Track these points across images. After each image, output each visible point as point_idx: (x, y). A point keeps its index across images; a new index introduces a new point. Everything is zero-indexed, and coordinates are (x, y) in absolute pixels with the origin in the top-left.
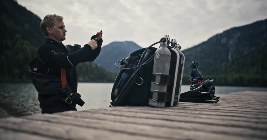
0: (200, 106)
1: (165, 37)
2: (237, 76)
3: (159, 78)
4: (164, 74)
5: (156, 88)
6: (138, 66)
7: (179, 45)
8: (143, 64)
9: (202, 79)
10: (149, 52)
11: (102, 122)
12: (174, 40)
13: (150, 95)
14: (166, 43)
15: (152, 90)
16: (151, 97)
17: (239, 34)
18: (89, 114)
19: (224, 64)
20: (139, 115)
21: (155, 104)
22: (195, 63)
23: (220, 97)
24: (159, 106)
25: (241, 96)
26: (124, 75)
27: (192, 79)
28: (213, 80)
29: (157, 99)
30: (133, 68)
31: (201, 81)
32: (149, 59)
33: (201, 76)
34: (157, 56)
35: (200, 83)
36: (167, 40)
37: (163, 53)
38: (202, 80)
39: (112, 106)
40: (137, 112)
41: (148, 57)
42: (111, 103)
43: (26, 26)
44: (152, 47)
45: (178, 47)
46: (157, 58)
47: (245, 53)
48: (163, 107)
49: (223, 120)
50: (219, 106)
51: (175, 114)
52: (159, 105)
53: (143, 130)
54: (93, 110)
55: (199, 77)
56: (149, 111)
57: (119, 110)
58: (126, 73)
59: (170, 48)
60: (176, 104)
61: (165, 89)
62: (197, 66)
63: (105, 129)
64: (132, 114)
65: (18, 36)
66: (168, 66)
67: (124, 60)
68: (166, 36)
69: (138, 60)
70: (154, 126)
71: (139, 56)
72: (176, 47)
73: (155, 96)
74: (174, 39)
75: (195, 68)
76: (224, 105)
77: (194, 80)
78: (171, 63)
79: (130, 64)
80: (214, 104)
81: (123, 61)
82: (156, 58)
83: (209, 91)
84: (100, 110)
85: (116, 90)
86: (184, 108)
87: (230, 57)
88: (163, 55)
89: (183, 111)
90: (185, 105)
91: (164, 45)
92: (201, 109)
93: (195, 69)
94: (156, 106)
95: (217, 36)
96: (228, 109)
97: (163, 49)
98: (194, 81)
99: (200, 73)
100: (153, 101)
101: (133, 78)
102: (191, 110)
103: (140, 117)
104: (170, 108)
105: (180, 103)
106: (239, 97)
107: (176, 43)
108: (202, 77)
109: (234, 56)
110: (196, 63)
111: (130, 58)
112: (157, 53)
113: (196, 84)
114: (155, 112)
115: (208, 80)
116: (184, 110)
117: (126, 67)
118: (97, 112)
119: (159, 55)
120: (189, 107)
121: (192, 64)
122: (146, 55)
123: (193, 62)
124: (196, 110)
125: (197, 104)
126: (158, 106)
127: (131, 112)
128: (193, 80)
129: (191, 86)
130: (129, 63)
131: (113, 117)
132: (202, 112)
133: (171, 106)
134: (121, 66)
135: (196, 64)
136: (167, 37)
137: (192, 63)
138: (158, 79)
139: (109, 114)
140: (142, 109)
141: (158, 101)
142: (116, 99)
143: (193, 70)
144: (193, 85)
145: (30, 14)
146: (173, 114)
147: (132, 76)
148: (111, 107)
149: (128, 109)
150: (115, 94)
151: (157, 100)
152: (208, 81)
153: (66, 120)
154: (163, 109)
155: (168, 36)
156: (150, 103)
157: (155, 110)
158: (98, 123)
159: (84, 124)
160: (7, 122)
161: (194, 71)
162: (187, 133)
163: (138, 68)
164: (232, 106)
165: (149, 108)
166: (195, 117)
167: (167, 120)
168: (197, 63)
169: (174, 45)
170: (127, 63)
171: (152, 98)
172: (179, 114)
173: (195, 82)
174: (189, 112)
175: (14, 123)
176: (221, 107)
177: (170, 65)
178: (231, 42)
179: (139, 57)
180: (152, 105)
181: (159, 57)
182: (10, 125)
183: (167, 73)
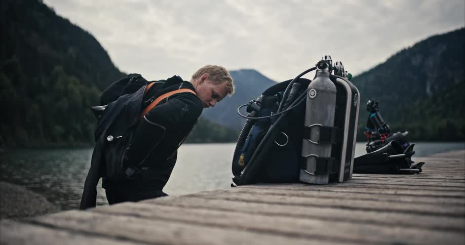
0: (391, 180)
1: (324, 59)
2: (443, 123)
3: (318, 133)
4: (326, 125)
5: (311, 150)
6: (278, 113)
7: (348, 72)
8: (287, 110)
9: (389, 131)
10: (296, 86)
11: (229, 214)
12: (339, 64)
13: (302, 163)
14: (327, 69)
15: (305, 154)
16: (305, 167)
17: (444, 47)
18: (201, 202)
19: (417, 103)
20: (289, 199)
21: (312, 179)
22: (372, 103)
23: (424, 163)
24: (320, 183)
25: (457, 160)
26: (254, 130)
27: (368, 131)
28: (407, 132)
29: (315, 170)
30: (270, 117)
31: (387, 135)
32: (298, 99)
33: (385, 125)
34: (312, 94)
35: (384, 139)
36: (328, 64)
37: (321, 88)
38: (387, 132)
39: (235, 184)
40: (283, 195)
41: (296, 95)
42: (233, 179)
43: (71, 50)
44: (301, 77)
45: (347, 76)
46: (312, 97)
47: (457, 81)
48: (326, 184)
49: (443, 204)
50: (426, 180)
51: (352, 195)
52: (319, 180)
53: (309, 228)
54: (205, 194)
55: (382, 128)
56: (306, 193)
57: (251, 191)
58: (257, 125)
59: (333, 79)
60: (347, 177)
61: (327, 153)
62: (378, 108)
63: (240, 228)
64: (277, 199)
65: (58, 68)
66: (331, 111)
67: (252, 103)
68: (326, 57)
69: (277, 103)
70: (323, 218)
71: (279, 95)
72: (344, 76)
73: (311, 165)
74: (339, 61)
75: (373, 111)
76: (434, 177)
77: (373, 133)
78: (336, 104)
79: (264, 110)
80: (415, 175)
81: (252, 105)
82: (310, 98)
83: (405, 151)
84: (216, 192)
85: (242, 157)
86: (364, 185)
87: (428, 90)
88: (323, 91)
89: (364, 190)
90: (363, 180)
91: (323, 74)
92: (394, 186)
93: (373, 115)
94: (314, 183)
95: (404, 52)
96: (443, 184)
97: (322, 81)
98: (373, 135)
99: (382, 120)
100: (308, 174)
101: (270, 134)
102: (378, 188)
103: (293, 204)
104: (339, 185)
105: (354, 176)
106: (455, 161)
107: (343, 69)
108: (387, 127)
109: (436, 87)
110: (375, 102)
111: (263, 99)
112: (311, 89)
113: (377, 141)
114: (315, 193)
115: (399, 133)
116: (365, 188)
117: (256, 115)
118: (214, 197)
119: (316, 92)
120: (371, 182)
121: (368, 105)
122: (292, 92)
123: (369, 101)
124: (388, 189)
125: (384, 176)
126: (318, 183)
127: (273, 194)
128: (370, 133)
129: (367, 145)
130: (262, 108)
131: (244, 204)
132: (399, 192)
133: (339, 182)
134: (249, 114)
135: (375, 105)
136: (327, 59)
137: (368, 103)
138: (315, 134)
139: (237, 200)
140: (290, 190)
141: (317, 174)
142: (242, 173)
143: (370, 115)
144: (372, 143)
145: (77, 30)
146: (348, 197)
147: (269, 131)
148: (235, 186)
149: (267, 189)
150: (240, 164)
151: (315, 173)
152: (398, 135)
153: (166, 212)
154: (328, 188)
155: (330, 56)
156: (303, 177)
157: (313, 190)
158: (223, 217)
159: (201, 220)
160: (68, 219)
161: (373, 117)
162: (388, 231)
163: (278, 116)
164: (450, 178)
165: (302, 187)
166: (390, 201)
167: (343, 207)
168: (377, 103)
169: (339, 72)
170: (259, 108)
171: (305, 169)
172: (359, 196)
173: (374, 137)
174: (376, 191)
175: (81, 221)
176: (428, 180)
177: (336, 109)
178: (430, 62)
179: (280, 97)
180: (307, 181)
181: (314, 96)
182: (73, 224)
183: (330, 122)
